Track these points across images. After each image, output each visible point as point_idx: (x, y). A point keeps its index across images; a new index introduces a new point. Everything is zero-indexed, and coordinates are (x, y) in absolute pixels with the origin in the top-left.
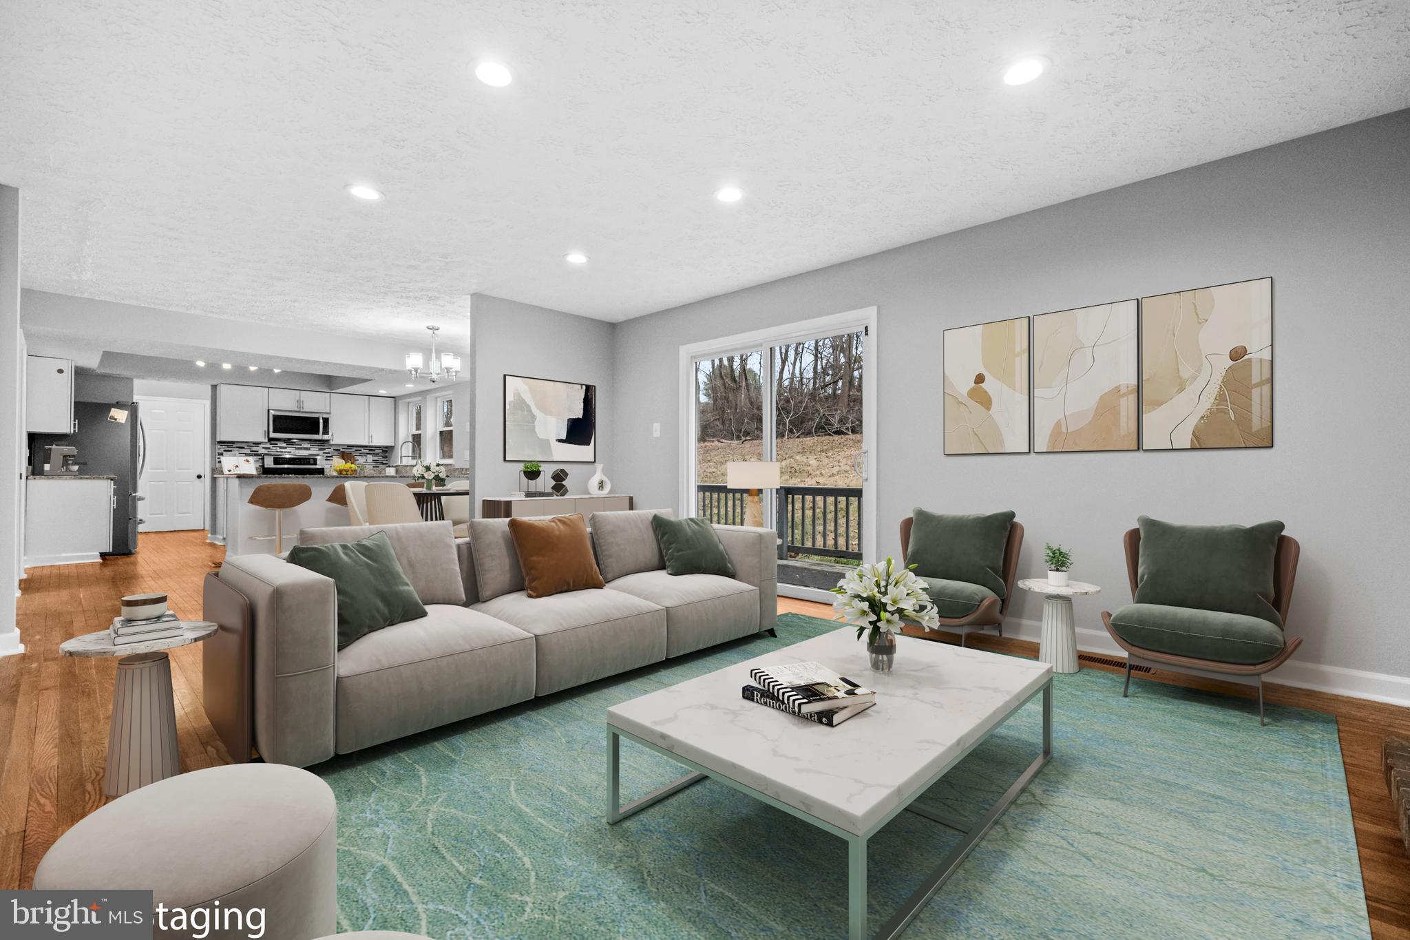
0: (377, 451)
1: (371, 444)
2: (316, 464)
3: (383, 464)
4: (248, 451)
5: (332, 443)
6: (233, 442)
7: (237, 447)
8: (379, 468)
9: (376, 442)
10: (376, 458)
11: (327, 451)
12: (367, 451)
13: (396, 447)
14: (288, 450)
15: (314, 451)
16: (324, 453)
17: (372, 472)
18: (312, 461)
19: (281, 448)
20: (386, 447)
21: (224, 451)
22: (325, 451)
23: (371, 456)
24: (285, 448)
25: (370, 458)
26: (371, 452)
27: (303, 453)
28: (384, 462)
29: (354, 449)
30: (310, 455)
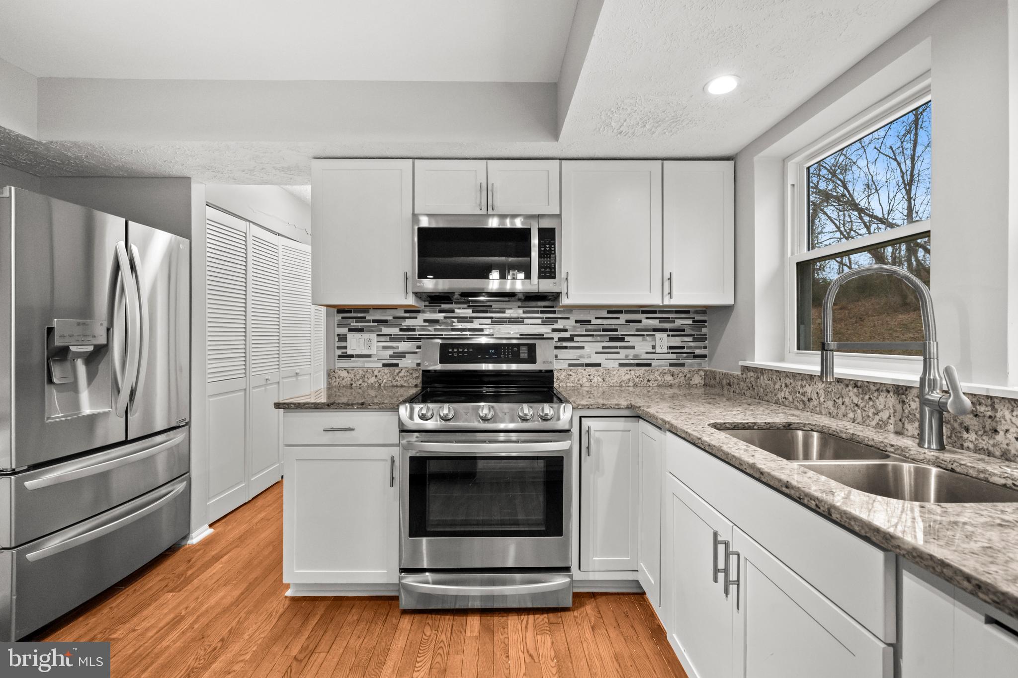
0: (679, 323)
1: (667, 301)
2: (532, 359)
3: (696, 357)
4: (395, 331)
5: (565, 301)
6: (365, 309)
7: (374, 321)
8: (685, 370)
9: (682, 298)
10: (676, 341)
11: (560, 325)
12: (655, 323)
13: (740, 310)
14: (476, 325)
15: (533, 326)
16: (554, 330)
17: (669, 378)
18: (524, 354)
19: (462, 319)
20: (704, 310)
21: (350, 330)
22: (556, 326)
23: (664, 335)
24: (470, 320)
25: (663, 341)
26: (668, 326)
27: (509, 333)
28: (698, 352)
29: (624, 317)
30: (523, 336)
